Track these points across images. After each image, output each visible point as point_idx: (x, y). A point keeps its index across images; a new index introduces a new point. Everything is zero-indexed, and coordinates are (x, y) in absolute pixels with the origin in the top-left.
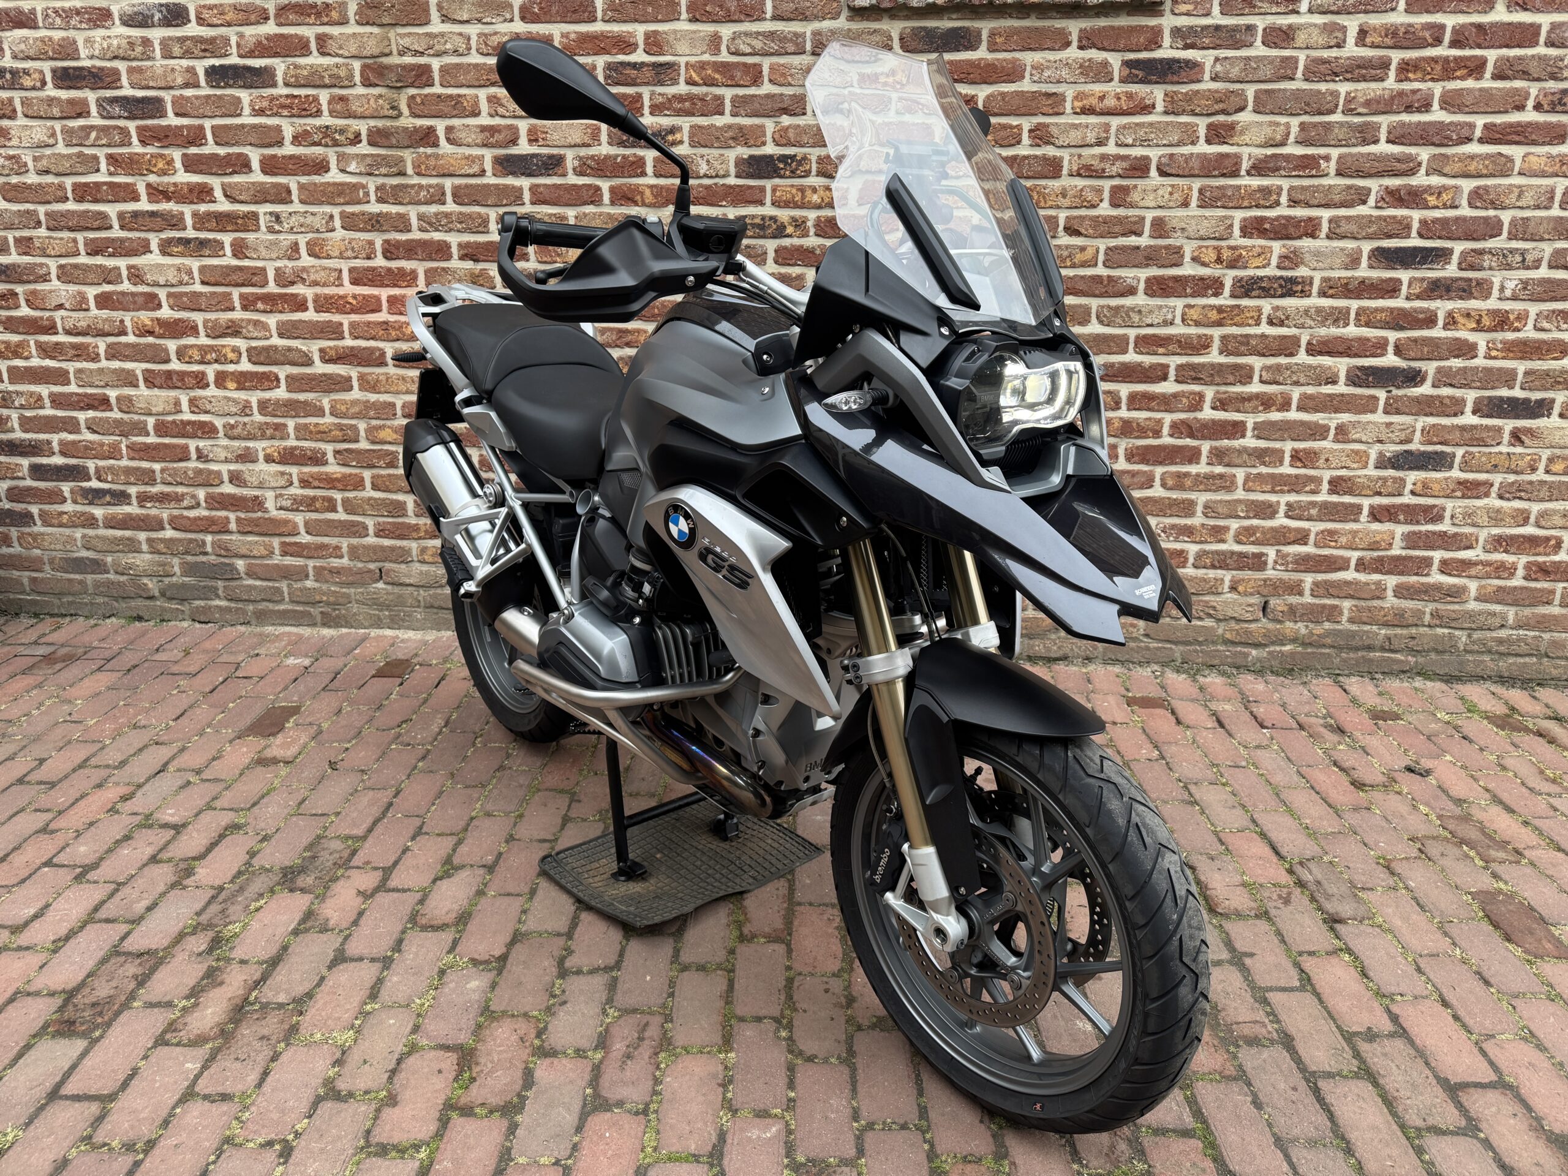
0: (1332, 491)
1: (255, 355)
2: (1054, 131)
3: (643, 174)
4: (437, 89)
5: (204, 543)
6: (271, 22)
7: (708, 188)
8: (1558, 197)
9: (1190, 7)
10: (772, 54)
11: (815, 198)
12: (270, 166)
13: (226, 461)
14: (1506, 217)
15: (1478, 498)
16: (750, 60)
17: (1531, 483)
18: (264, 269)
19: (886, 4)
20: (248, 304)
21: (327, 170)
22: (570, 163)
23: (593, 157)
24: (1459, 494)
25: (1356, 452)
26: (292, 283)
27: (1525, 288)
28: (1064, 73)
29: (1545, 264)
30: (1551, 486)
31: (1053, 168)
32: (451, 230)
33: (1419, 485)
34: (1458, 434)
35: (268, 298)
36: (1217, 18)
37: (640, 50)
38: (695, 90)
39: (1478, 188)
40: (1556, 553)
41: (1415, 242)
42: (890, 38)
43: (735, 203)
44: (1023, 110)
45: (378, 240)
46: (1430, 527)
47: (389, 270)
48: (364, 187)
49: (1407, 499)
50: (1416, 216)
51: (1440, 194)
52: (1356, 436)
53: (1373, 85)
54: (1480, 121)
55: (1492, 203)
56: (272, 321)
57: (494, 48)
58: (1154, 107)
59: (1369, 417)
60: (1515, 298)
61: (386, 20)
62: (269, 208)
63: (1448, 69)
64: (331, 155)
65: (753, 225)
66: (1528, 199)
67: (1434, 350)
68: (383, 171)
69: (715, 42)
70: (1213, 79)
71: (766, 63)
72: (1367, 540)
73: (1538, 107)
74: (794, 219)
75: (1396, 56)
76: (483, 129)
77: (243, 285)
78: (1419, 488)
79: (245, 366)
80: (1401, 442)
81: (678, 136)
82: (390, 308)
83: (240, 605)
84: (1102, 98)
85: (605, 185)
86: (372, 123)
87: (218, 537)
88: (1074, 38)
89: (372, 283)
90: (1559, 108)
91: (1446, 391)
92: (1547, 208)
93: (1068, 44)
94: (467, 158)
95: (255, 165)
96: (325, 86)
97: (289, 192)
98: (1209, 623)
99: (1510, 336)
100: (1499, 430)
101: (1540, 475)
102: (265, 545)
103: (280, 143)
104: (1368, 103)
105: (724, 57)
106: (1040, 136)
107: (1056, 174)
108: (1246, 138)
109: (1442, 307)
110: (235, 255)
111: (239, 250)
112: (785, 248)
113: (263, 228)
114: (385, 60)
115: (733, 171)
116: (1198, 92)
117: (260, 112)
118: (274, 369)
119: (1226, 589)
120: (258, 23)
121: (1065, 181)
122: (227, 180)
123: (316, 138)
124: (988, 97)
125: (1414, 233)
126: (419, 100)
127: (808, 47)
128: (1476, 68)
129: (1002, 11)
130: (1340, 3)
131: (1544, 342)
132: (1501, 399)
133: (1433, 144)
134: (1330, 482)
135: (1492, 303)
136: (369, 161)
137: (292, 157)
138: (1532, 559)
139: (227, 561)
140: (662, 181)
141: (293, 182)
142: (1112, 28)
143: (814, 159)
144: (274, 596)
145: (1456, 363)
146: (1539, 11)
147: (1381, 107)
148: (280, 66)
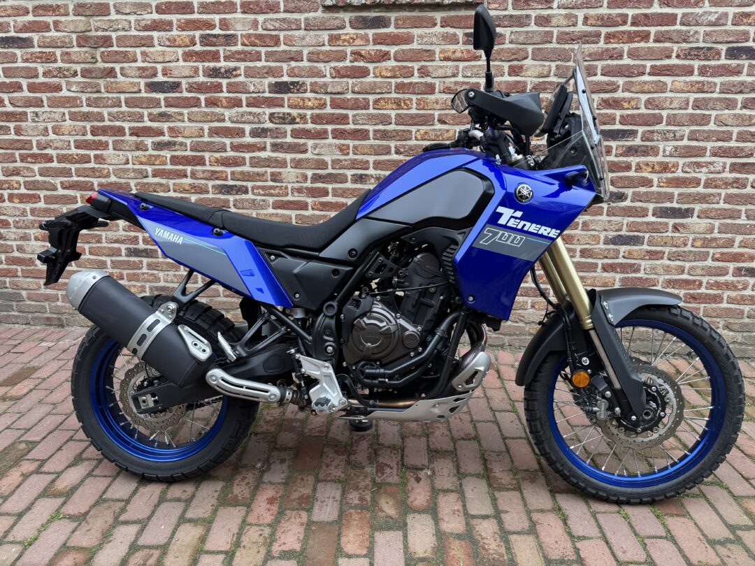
0: (582, 256)
1: (29, 185)
2: (431, 69)
3: (222, 91)
4: (115, 48)
5: (5, 281)
6: (31, 14)
7: (254, 98)
8: (691, 104)
9: (497, 6)
10: (284, 30)
11: (310, 104)
12: (32, 88)
13: (15, 240)
14: (664, 113)
15: (658, 259)
16: (274, 33)
17: (684, 252)
18: (31, 141)
19: (341, 4)
20: (23, 159)
21: (61, 90)
22: (184, 86)
23: (195, 83)
24: (647, 257)
25: (594, 236)
26: (45, 148)
27: (676, 151)
28: (434, 39)
29: (686, 138)
30: (695, 254)
31: (431, 89)
32: (124, 121)
33: (627, 253)
34: (645, 226)
35: (34, 156)
36: (511, 11)
37: (217, 28)
38: (246, 48)
39: (649, 98)
40: (699, 289)
41: (618, 127)
42: (344, 22)
43: (269, 106)
44: (414, 59)
45: (88, 126)
46: (634, 275)
47: (94, 141)
48: (80, 98)
49: (621, 260)
50: (618, 113)
51: (629, 102)
52: (593, 227)
53: (593, 46)
54: (649, 64)
55: (657, 106)
56: (36, 167)
57: (143, 27)
58: (481, 57)
59: (599, 218)
60: (671, 156)
61: (88, 13)
62: (33, 109)
63: (631, 37)
64: (63, 82)
65: (279, 118)
66: (675, 105)
67: (631, 183)
68: (89, 90)
69: (255, 24)
70: (510, 43)
71: (282, 35)
72: (601, 282)
73: (678, 57)
74: (300, 115)
75: (604, 31)
76: (139, 68)
77: (20, 149)
78: (626, 254)
79: (23, 191)
80: (616, 231)
81: (238, 72)
82: (95, 161)
83: (25, 315)
84: (454, 52)
85: (202, 97)
86: (83, 66)
87: (12, 279)
88: (438, 21)
89: (86, 148)
90: (689, 57)
91: (638, 204)
92: (685, 109)
93: (435, 25)
94: (132, 83)
95: (25, 87)
96: (58, 47)
97: (42, 101)
98: (521, 324)
99: (670, 175)
100: (667, 224)
101: (689, 248)
102: (36, 284)
103: (36, 76)
104: (590, 55)
105: (260, 31)
106: (424, 72)
107: (432, 92)
108: (529, 73)
109: (634, 160)
110: (16, 134)
111: (18, 131)
112: (296, 129)
113: (30, 120)
114: (88, 34)
115: (267, 90)
116: (503, 49)
117: (26, 61)
118: (38, 192)
119: (529, 307)
120: (24, 15)
121: (437, 96)
122: (11, 95)
123: (55, 73)
124: (396, 52)
125: (617, 122)
126: (106, 54)
127: (303, 26)
128: (645, 37)
129: (401, 7)
130: (573, 3)
131: (687, 178)
132: (667, 208)
133: (625, 76)
134: (581, 252)
135: (660, 158)
136: (82, 85)
137: (43, 83)
138: (686, 291)
139: (17, 291)
140: (231, 95)
141: (44, 96)
142: (457, 16)
143: (308, 84)
144: (43, 309)
145: (642, 189)
146: (676, 7)
147: (597, 57)
148: (35, 37)
